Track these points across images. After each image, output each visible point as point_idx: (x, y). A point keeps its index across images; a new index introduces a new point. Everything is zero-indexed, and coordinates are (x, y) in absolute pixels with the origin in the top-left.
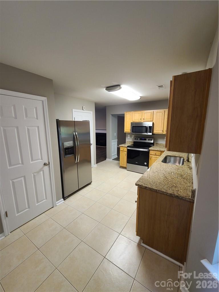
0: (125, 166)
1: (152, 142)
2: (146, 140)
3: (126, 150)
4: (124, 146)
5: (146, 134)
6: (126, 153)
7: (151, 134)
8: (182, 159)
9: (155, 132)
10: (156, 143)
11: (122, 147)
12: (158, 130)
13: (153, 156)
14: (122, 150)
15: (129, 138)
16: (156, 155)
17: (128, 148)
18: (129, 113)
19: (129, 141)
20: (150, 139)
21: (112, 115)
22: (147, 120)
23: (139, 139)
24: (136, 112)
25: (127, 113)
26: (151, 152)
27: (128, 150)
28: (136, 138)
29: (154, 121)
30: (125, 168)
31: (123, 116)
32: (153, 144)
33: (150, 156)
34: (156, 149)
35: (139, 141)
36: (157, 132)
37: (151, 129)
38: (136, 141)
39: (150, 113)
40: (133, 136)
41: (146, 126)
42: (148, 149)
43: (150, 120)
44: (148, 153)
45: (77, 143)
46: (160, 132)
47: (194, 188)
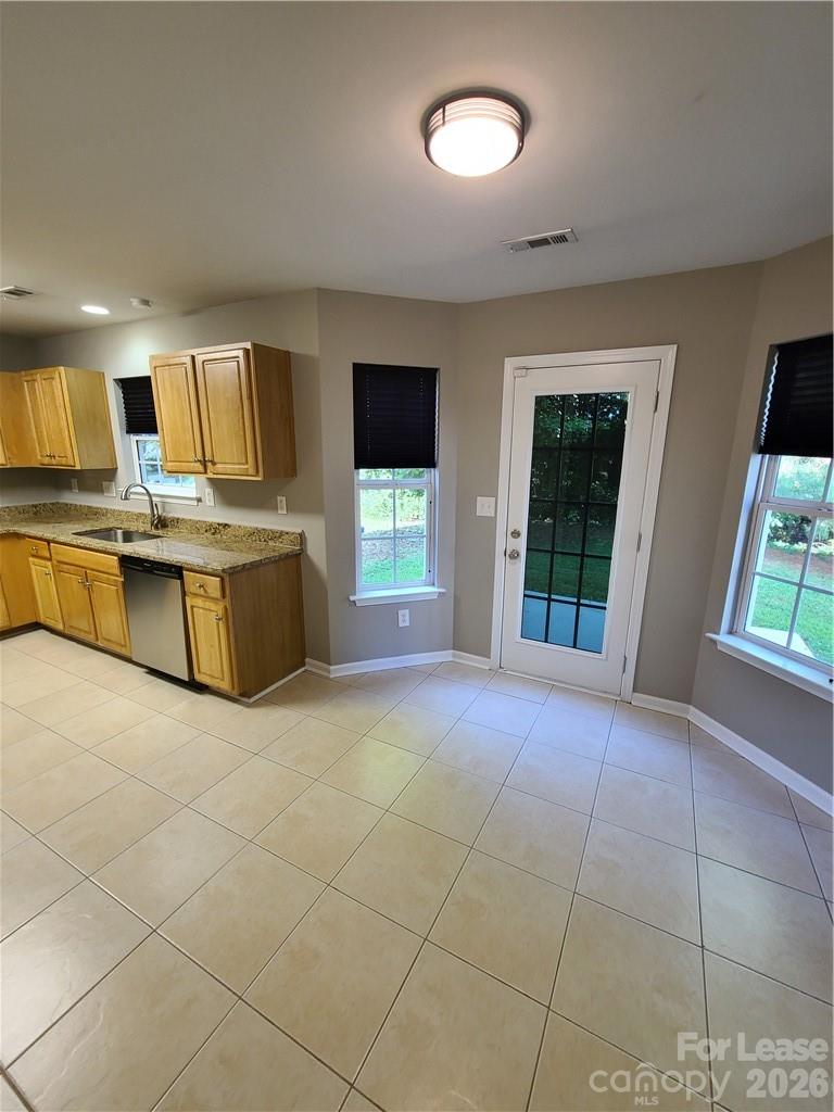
47: (300, 531)
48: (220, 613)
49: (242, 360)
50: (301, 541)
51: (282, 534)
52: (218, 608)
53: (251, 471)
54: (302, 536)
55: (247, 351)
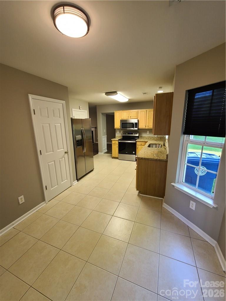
0: (117, 156)
1: (138, 135)
2: (132, 134)
3: (117, 143)
4: (115, 140)
5: (133, 129)
6: (117, 145)
7: (137, 129)
8: (160, 145)
9: (140, 127)
10: (141, 137)
11: (114, 140)
12: (141, 126)
13: (139, 146)
14: (114, 143)
15: (119, 133)
16: (141, 145)
17: (119, 141)
18: (118, 112)
19: (119, 135)
20: (136, 133)
21: (103, 114)
22: (133, 118)
23: (127, 133)
24: (124, 111)
25: (117, 112)
26: (138, 143)
27: (119, 143)
28: (125, 133)
29: (139, 119)
30: (117, 158)
31: (112, 114)
32: (138, 137)
33: (137, 146)
34: (142, 141)
35: (127, 135)
36: (141, 127)
37: (137, 125)
38: (124, 135)
39: (135, 112)
40: (122, 131)
41: (133, 123)
42: (135, 141)
43: (135, 118)
44: (135, 144)
45: (84, 137)
46: (144, 127)
50: (168, 157)
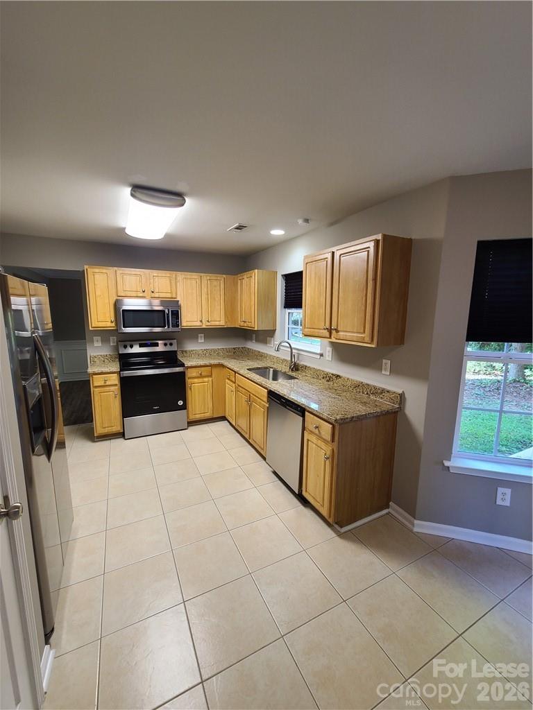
0: (116, 428)
1: (175, 348)
2: (156, 345)
3: (115, 380)
6: (116, 390)
7: (178, 329)
9: (185, 323)
10: (183, 351)
11: (101, 374)
12: (190, 320)
13: (196, 380)
14: (102, 383)
15: (99, 344)
16: (201, 376)
18: (104, 271)
19: (102, 353)
22: (161, 295)
23: (136, 345)
24: (127, 272)
26: (190, 373)
28: (128, 343)
29: (179, 299)
30: (117, 435)
33: (189, 381)
34: (202, 364)
35: (138, 350)
36: (189, 324)
37: (178, 316)
38: (128, 350)
39: (168, 279)
40: (113, 339)
41: (164, 311)
43: (169, 295)
46: (197, 324)
47: (401, 392)
48: (329, 453)
49: (372, 250)
50: (401, 400)
51: (383, 391)
52: (327, 449)
53: (367, 339)
54: (402, 396)
55: (377, 242)
